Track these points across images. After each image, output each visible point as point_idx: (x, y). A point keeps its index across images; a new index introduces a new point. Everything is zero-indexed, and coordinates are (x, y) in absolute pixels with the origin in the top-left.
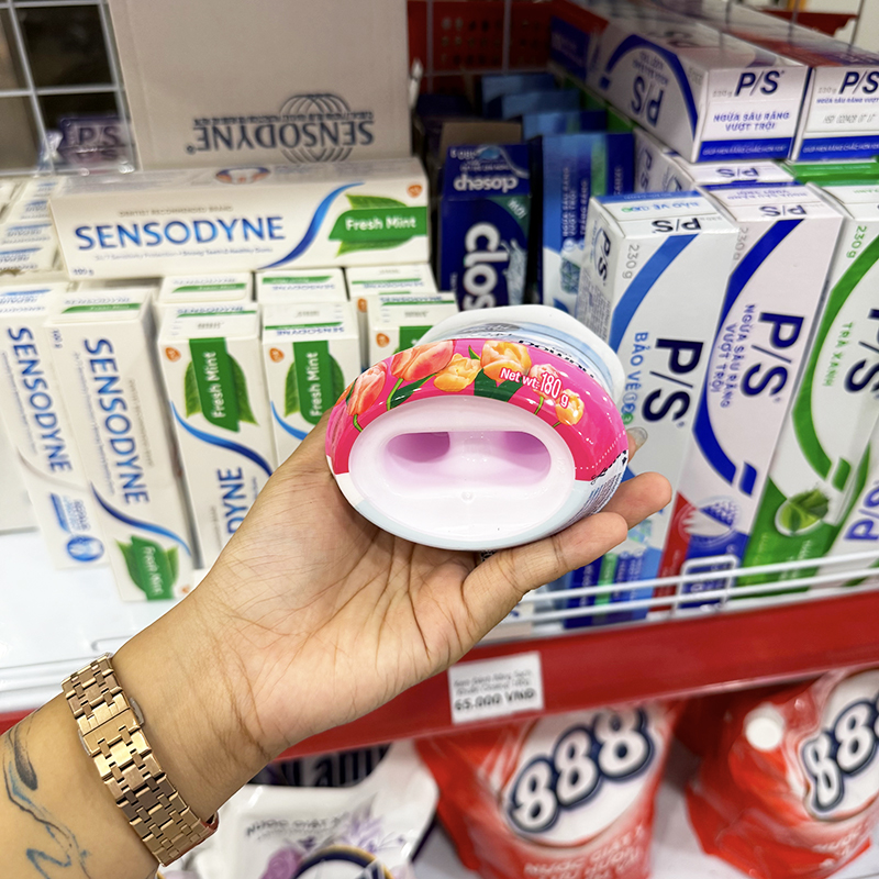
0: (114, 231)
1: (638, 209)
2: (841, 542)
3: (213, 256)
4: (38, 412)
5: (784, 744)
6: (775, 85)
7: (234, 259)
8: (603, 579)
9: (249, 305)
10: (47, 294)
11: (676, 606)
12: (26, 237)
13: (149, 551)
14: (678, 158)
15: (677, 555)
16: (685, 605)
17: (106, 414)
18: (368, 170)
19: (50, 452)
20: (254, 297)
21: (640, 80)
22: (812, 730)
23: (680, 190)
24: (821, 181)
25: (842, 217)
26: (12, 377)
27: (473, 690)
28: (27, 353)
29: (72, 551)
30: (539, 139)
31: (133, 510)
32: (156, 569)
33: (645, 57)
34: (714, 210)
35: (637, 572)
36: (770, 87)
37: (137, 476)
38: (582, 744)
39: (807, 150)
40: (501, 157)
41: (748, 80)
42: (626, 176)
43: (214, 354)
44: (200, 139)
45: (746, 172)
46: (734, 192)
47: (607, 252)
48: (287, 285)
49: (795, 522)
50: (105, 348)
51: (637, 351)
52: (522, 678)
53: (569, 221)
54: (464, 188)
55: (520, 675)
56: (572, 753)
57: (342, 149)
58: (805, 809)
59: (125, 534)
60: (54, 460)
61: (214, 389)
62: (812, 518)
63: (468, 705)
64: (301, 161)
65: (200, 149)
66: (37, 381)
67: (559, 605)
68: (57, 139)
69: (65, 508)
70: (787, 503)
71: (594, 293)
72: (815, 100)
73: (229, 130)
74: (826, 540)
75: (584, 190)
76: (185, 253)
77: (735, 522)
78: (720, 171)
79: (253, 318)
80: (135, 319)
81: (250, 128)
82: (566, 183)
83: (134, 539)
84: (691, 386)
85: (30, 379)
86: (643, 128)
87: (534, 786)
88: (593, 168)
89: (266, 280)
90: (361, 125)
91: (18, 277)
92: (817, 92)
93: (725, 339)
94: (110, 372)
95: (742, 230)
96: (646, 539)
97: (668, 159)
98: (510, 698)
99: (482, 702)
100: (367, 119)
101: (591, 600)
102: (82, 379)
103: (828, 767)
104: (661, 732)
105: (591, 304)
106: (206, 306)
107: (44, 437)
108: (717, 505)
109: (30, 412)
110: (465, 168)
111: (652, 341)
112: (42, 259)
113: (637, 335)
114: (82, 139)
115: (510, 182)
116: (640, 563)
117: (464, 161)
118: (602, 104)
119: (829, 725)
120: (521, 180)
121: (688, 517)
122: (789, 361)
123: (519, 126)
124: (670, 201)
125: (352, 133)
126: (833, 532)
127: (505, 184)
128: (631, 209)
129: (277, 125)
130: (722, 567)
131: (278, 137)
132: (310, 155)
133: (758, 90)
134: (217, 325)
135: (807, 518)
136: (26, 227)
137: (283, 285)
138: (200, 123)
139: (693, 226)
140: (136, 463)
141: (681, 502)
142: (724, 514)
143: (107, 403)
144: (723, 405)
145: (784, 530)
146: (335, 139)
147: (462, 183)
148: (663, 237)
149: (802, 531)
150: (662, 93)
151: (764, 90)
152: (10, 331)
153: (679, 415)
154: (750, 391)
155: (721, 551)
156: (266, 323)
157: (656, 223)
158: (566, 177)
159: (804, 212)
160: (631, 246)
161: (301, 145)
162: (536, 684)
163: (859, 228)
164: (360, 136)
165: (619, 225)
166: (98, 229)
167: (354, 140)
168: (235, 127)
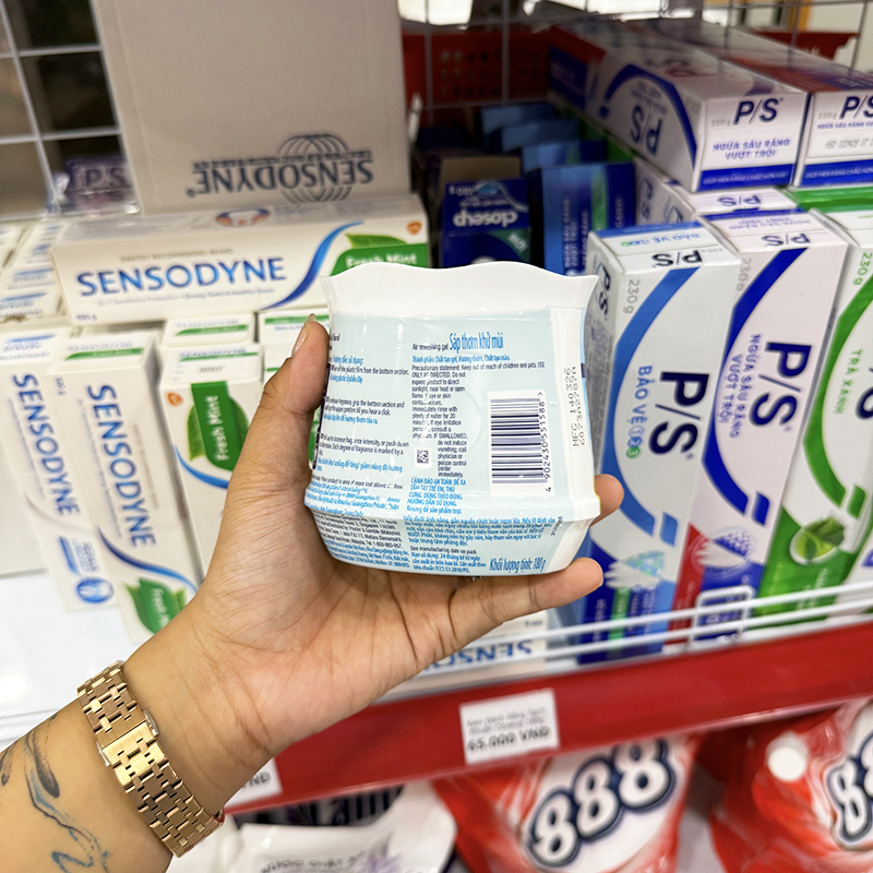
0: (115, 277)
1: (638, 243)
2: (859, 570)
3: (215, 298)
4: (44, 456)
5: (808, 772)
6: (774, 113)
7: (235, 301)
8: (616, 613)
9: (251, 347)
10: (51, 340)
11: (692, 637)
12: (33, 282)
13: (157, 593)
14: (678, 188)
15: (691, 587)
16: (701, 638)
17: (111, 459)
18: (368, 208)
19: (58, 496)
20: (256, 339)
21: (638, 109)
22: (837, 757)
23: (681, 221)
24: (825, 207)
25: (846, 244)
26: (18, 423)
27: (487, 730)
28: (32, 399)
29: (83, 593)
30: (538, 172)
31: (139, 552)
32: (165, 611)
33: (642, 86)
34: (715, 241)
35: (651, 606)
36: (769, 115)
37: (143, 520)
38: (602, 775)
39: (810, 175)
40: (500, 192)
41: (746, 108)
42: (626, 208)
43: (216, 398)
44: (200, 183)
45: (747, 201)
46: (736, 221)
47: (608, 287)
48: (288, 325)
49: (810, 550)
50: (108, 394)
51: (641, 384)
52: (536, 716)
53: (571, 252)
54: (463, 223)
55: (534, 713)
56: (592, 785)
57: (341, 189)
58: (833, 839)
59: (133, 577)
60: (62, 503)
61: (217, 432)
62: (827, 546)
63: (482, 745)
64: (301, 200)
65: (201, 192)
66: (43, 427)
67: (572, 641)
68: (64, 181)
69: (74, 551)
70: (801, 532)
71: (595, 327)
72: (815, 127)
73: (229, 172)
74: (843, 568)
75: (585, 221)
76: (188, 296)
77: (749, 552)
78: (721, 200)
79: (255, 360)
80: (137, 364)
81: (250, 170)
82: (566, 215)
83: (142, 582)
84: (698, 418)
85: (36, 424)
86: (643, 158)
87: (553, 820)
88: (593, 199)
89: (268, 321)
90: (359, 163)
91: (24, 323)
92: (817, 119)
93: (731, 369)
94: (114, 417)
95: (744, 260)
96: (659, 571)
97: (668, 188)
98: (524, 737)
99: (495, 742)
100: (366, 158)
101: (605, 635)
102: (87, 425)
103: (855, 794)
104: (682, 761)
105: (594, 338)
106: (208, 349)
107: (52, 481)
108: (730, 535)
109: (36, 457)
110: (463, 204)
111: (656, 375)
112: (46, 305)
113: (641, 368)
114: (88, 180)
115: (510, 217)
116: (653, 597)
117: (463, 197)
118: (601, 133)
119: (854, 751)
120: (520, 214)
121: (701, 548)
122: (798, 390)
123: (517, 160)
124: (670, 233)
125: (351, 172)
126: (851, 560)
127: (504, 218)
128: (631, 243)
129: (277, 167)
130: (737, 598)
131: (277, 179)
132: (309, 195)
133: (757, 118)
134: (219, 369)
135: (822, 546)
136: (32, 272)
137: (285, 326)
138: (199, 167)
139: (694, 258)
140: (142, 506)
141: (693, 534)
142: (738, 545)
143: (112, 448)
144: (732, 435)
145: (800, 558)
146: (334, 179)
147: (461, 219)
148: (664, 271)
149: (819, 559)
150: (660, 122)
151: (763, 118)
152: (15, 378)
153: (687, 447)
154: (759, 421)
155: (736, 582)
156: (267, 366)
157: (656, 257)
158: (567, 209)
159: (807, 240)
160: (631, 282)
161: (301, 185)
162: (550, 722)
163: (865, 255)
164: (359, 175)
165: (618, 261)
166: (101, 275)
167: (353, 179)
168: (234, 171)
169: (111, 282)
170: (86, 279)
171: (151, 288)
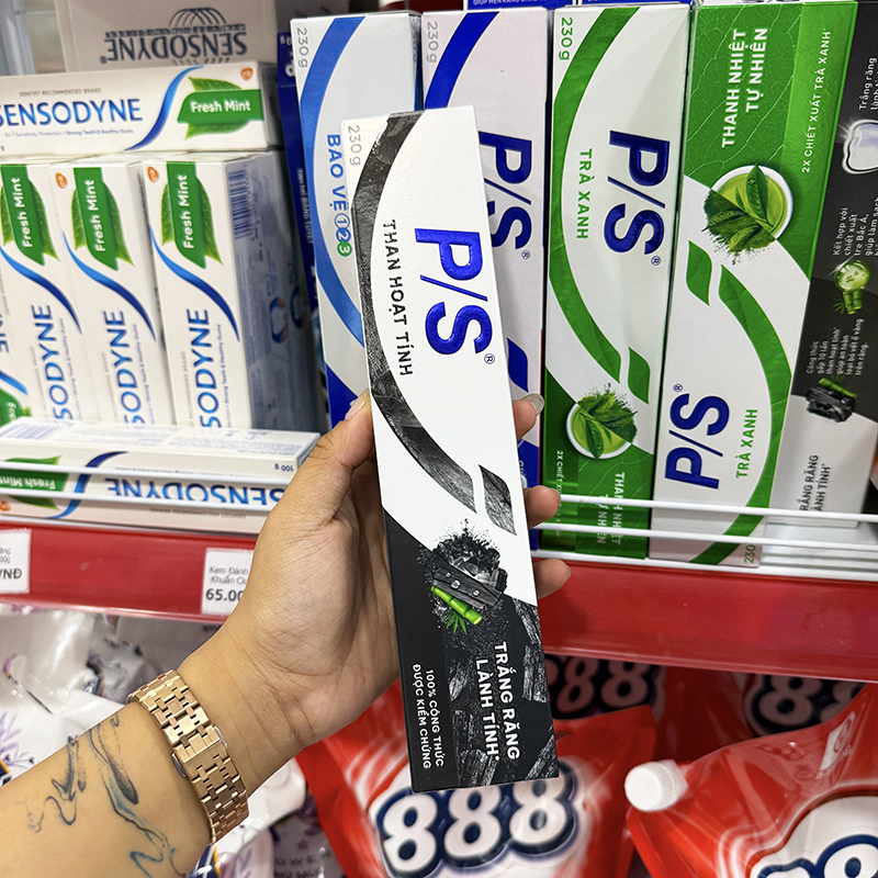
0: (16, 110)
2: (662, 481)
3: (89, 136)
7: (104, 139)
38: (492, 797)
43: (19, 179)
44: (110, 50)
49: (593, 440)
51: (333, 158)
57: (221, 59)
61: (21, 216)
62: (617, 439)
65: (110, 59)
70: (576, 407)
73: (131, 41)
76: (69, 133)
81: (148, 40)
90: (236, 36)
100: (241, 31)
113: (329, 137)
122: (529, 202)
125: (229, 44)
129: (169, 37)
131: (168, 51)
138: (110, 36)
145: (582, 448)
146: (215, 51)
149: (607, 455)
161: (188, 56)
163: (564, 20)
164: (236, 48)
166: (6, 107)
167: (230, 51)
168: (136, 40)
169: (14, 115)
171: (42, 123)
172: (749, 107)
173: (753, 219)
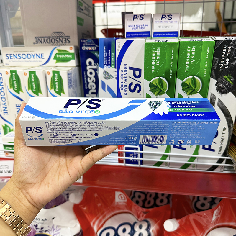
3: (31, 62)
6: (143, 18)
13: (8, 128)
17: (1, 91)
31: (5, 117)
37: (6, 108)
39: (155, 35)
40: (92, 42)
43: (15, 73)
44: (36, 41)
53: (105, 60)
61: (15, 82)
65: (36, 43)
73: (41, 39)
75: (109, 52)
76: (26, 61)
81: (46, 39)
90: (67, 39)
92: (155, 20)
93: (121, 74)
94: (1, 81)
100: (69, 38)
117: (84, 43)
120: (97, 48)
125: (66, 41)
129: (51, 39)
131: (51, 41)
138: (36, 38)
143: (1, 88)
146: (62, 42)
151: (140, 19)
158: (105, 49)
161: (55, 43)
164: (67, 41)
166: (10, 55)
167: (66, 42)
168: (43, 39)
169: (12, 56)
170: (7, 55)
171: (19, 59)
172: (191, 63)
173: (193, 88)
